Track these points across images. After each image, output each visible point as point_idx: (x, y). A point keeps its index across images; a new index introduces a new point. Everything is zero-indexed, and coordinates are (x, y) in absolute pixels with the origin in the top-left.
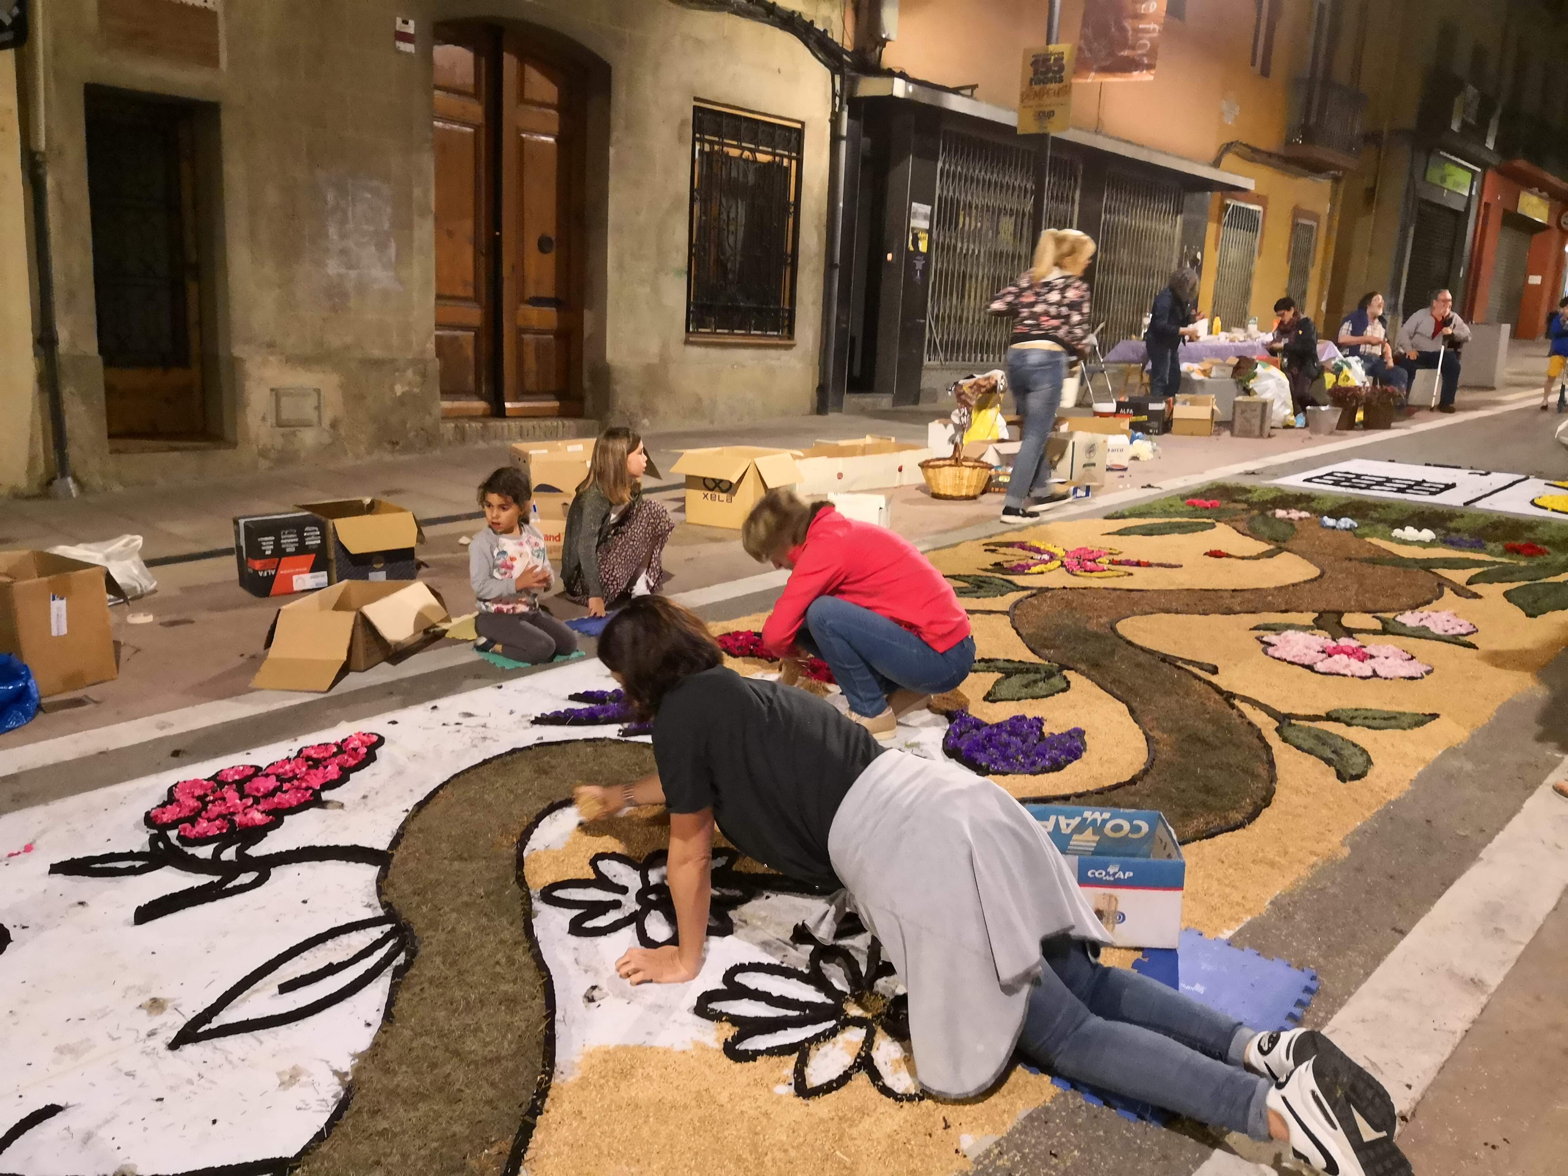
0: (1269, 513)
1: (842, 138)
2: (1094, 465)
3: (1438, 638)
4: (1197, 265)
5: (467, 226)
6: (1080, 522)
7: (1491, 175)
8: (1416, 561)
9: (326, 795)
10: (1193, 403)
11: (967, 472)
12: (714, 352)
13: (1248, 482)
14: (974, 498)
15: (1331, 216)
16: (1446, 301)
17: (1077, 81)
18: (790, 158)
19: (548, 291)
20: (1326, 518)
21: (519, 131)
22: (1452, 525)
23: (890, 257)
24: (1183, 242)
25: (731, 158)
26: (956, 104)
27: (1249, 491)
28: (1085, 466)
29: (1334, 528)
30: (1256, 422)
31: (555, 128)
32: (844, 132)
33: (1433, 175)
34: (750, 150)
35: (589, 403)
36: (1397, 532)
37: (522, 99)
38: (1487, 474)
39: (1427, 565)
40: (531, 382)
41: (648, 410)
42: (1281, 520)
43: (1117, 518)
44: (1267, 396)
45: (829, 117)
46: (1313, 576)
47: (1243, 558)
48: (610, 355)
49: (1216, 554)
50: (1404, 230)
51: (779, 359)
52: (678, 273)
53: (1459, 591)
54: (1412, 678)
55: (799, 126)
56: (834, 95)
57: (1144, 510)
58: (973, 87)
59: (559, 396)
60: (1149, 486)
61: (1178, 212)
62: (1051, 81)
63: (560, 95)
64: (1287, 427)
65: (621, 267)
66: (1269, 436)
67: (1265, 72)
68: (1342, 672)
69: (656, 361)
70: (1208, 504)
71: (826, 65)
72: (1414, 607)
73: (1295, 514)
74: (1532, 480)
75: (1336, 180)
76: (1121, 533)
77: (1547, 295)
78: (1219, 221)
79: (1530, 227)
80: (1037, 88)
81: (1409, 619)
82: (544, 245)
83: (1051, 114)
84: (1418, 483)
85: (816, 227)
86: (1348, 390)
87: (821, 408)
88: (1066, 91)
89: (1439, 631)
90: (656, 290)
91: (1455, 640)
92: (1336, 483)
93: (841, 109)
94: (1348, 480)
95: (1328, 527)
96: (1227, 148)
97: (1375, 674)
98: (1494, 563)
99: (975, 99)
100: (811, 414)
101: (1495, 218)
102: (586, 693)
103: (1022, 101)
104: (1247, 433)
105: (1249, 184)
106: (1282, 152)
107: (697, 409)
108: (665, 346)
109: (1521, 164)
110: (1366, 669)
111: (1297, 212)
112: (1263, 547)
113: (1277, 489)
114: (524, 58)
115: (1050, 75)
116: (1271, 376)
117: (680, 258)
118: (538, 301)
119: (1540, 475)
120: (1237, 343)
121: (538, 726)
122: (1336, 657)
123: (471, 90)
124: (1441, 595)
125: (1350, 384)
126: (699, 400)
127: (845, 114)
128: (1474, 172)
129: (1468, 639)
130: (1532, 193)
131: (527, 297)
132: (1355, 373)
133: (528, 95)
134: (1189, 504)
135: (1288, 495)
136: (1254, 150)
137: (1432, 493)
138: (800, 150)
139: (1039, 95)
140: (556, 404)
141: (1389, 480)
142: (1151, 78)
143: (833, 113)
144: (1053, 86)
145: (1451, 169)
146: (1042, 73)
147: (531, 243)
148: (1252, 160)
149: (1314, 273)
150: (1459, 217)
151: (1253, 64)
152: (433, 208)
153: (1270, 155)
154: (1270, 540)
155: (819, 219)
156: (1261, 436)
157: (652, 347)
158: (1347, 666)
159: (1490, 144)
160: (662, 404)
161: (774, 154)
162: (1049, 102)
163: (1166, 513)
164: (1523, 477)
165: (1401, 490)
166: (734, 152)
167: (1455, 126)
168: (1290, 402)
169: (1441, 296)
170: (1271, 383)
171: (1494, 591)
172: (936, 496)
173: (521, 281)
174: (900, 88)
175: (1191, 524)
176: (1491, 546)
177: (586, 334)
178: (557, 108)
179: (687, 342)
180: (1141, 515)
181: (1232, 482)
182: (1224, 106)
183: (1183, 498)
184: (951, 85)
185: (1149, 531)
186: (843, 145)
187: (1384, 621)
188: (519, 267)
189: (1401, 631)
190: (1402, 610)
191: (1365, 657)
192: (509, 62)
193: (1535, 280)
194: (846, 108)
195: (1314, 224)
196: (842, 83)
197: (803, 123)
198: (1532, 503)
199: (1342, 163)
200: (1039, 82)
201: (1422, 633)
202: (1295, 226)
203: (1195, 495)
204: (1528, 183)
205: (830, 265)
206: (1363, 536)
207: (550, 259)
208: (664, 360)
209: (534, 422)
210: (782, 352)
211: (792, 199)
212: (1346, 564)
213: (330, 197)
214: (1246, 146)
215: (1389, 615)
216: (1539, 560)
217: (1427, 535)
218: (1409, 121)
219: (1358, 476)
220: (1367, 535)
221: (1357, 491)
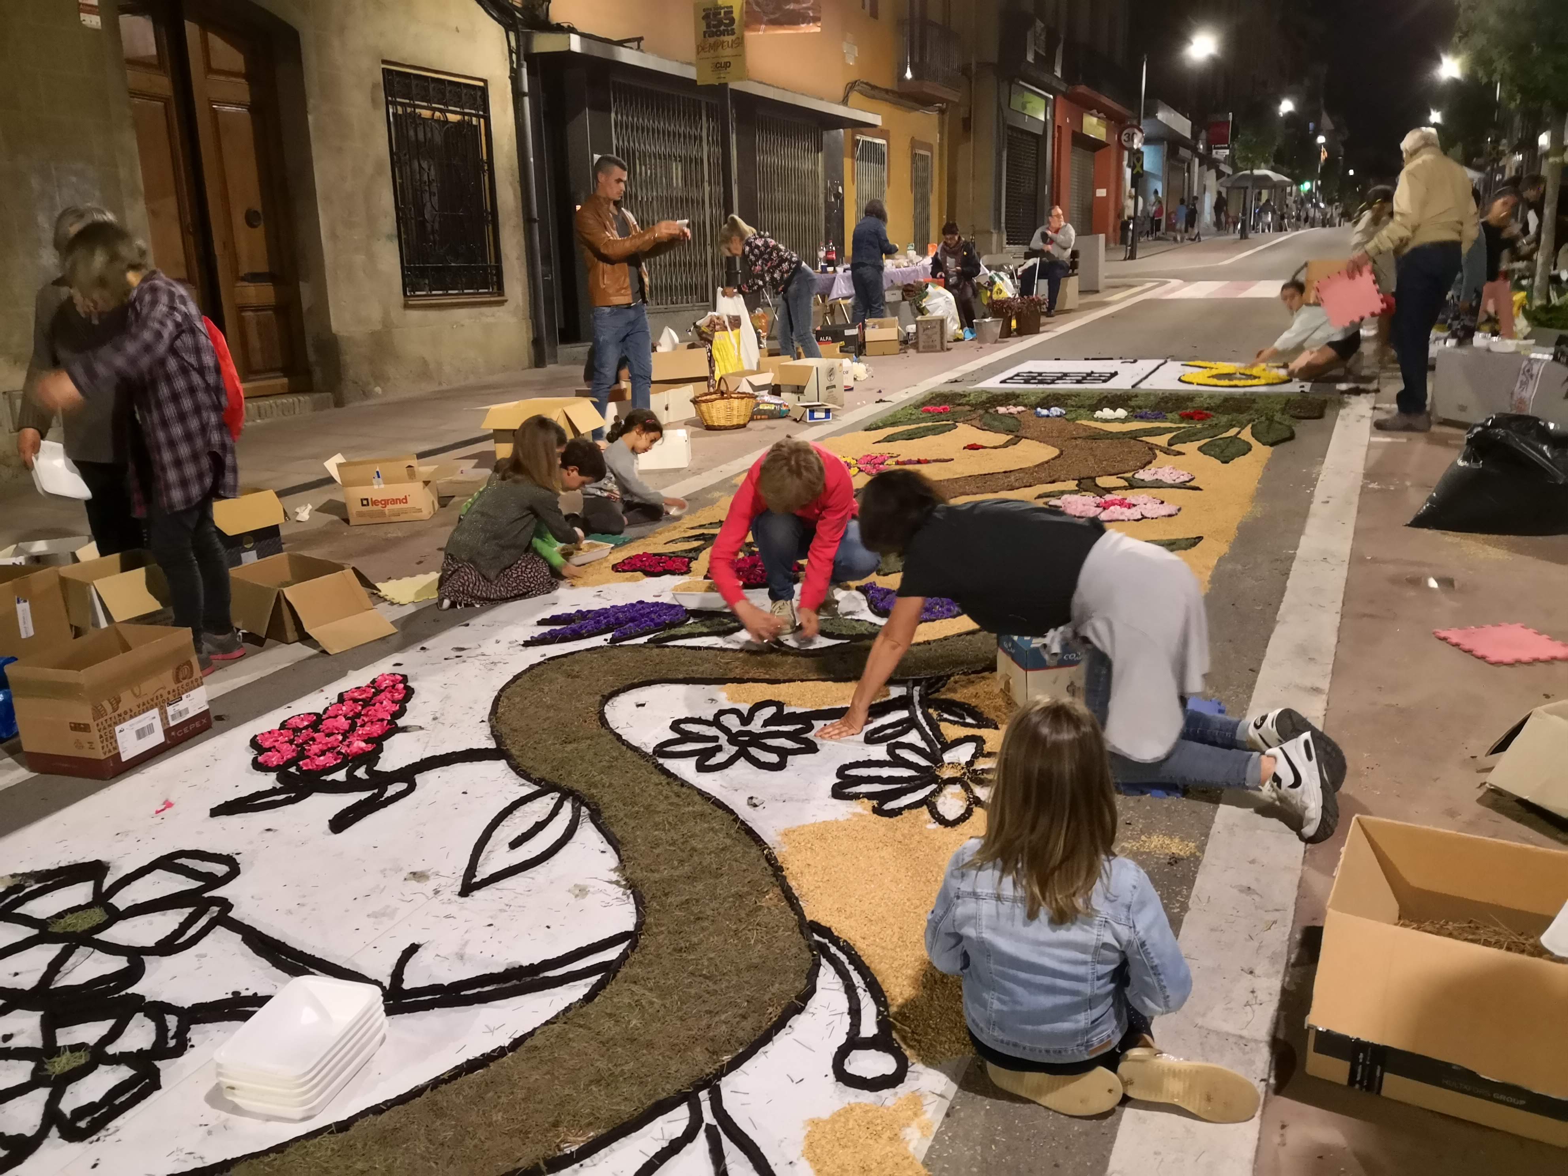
0: (992, 411)
1: (524, 94)
2: (834, 386)
3: (1172, 486)
4: (839, 197)
5: (170, 205)
6: (848, 436)
7: (1060, 99)
8: (1124, 434)
9: (400, 722)
10: (881, 326)
11: (736, 403)
12: (432, 314)
13: (958, 388)
14: (744, 426)
15: (941, 145)
16: (1058, 216)
17: (749, 35)
18: (478, 117)
19: (262, 267)
20: (1039, 409)
21: (211, 102)
22: (1132, 403)
23: (578, 207)
24: (827, 176)
25: (425, 120)
26: (627, 56)
27: (965, 396)
28: (828, 388)
29: (1048, 416)
30: (937, 337)
31: (247, 98)
32: (526, 88)
33: (1016, 104)
34: (440, 110)
35: (318, 375)
36: (1098, 414)
37: (209, 69)
38: (1135, 361)
39: (1134, 435)
40: (257, 359)
41: (380, 378)
42: (1004, 415)
43: (875, 429)
44: (938, 313)
45: (508, 73)
46: (1053, 456)
47: (995, 448)
48: (336, 326)
49: (973, 447)
50: (999, 155)
51: (493, 316)
52: (389, 237)
53: (1167, 452)
54: (1170, 516)
55: (481, 84)
56: (511, 52)
57: (892, 420)
58: (639, 40)
59: (287, 371)
60: (881, 401)
61: (819, 149)
62: (723, 33)
63: (247, 62)
64: (957, 340)
65: (334, 236)
66: (948, 350)
67: (874, 14)
68: (1121, 518)
69: (379, 327)
70: (941, 408)
71: (500, 22)
72: (1143, 467)
73: (1013, 410)
74: (1170, 364)
75: (942, 112)
76: (889, 439)
77: (1112, 205)
78: (853, 157)
79: (1095, 145)
80: (712, 40)
81: (1141, 475)
82: (251, 219)
83: (727, 65)
84: (1089, 375)
85: (511, 184)
86: (1002, 302)
87: (539, 361)
88: (740, 42)
89: (1170, 481)
90: (371, 257)
91: (1183, 486)
92: (1027, 382)
93: (520, 66)
94: (1034, 378)
95: (1043, 416)
96: (851, 87)
97: (1144, 517)
98: (1179, 428)
99: (642, 51)
100: (530, 368)
101: (1067, 139)
102: (553, 617)
103: (698, 53)
104: (930, 349)
105: (876, 119)
106: (896, 89)
107: (425, 372)
108: (386, 313)
109: (1082, 89)
110: (1135, 513)
111: (914, 144)
112: (1004, 438)
113: (983, 391)
114: (207, 25)
115: (722, 28)
116: (940, 295)
117: (388, 223)
118: (254, 277)
119: (1174, 358)
120: (903, 269)
121: (530, 648)
122: (1112, 508)
123: (155, 62)
124: (1155, 456)
125: (1002, 297)
126: (425, 363)
127: (524, 71)
128: (1046, 98)
129: (1192, 484)
130: (1092, 115)
131: (242, 274)
132: (1006, 285)
133: (214, 65)
134: (924, 411)
135: (997, 396)
136: (874, 87)
137: (1104, 381)
138: (486, 109)
139: (715, 46)
140: (285, 380)
141: (1065, 375)
142: (818, 30)
143: (512, 69)
144: (728, 39)
145: (1028, 95)
146: (714, 26)
147: (239, 219)
148: (873, 97)
149: (934, 198)
150: (1039, 140)
151: (863, 7)
152: (142, 187)
153: (887, 91)
154: (1009, 431)
155: (513, 175)
156: (942, 349)
157: (374, 313)
158: (1122, 513)
159: (1058, 73)
160: (391, 371)
161: (464, 114)
162: (726, 53)
163: (910, 421)
164: (1162, 361)
165: (1078, 382)
166: (426, 113)
167: (1030, 58)
168: (957, 317)
169: (1054, 213)
170: (940, 301)
171: (1191, 448)
172: (710, 428)
173: (235, 257)
174: (575, 44)
175: (937, 427)
176: (1169, 416)
177: (305, 305)
178: (247, 76)
179: (406, 306)
180: (893, 424)
181: (947, 389)
182: (845, 48)
183: (917, 407)
184: (615, 39)
185: (910, 436)
186: (526, 100)
187: (1126, 479)
188: (230, 244)
189: (1143, 485)
190: (1136, 470)
191: (1130, 506)
192: (191, 30)
193: (1101, 193)
194: (525, 64)
195: (929, 154)
196: (517, 40)
197: (485, 81)
198: (1180, 380)
199: (945, 96)
200: (712, 35)
201: (1158, 484)
202: (914, 156)
203: (923, 404)
204: (1089, 106)
205: (528, 220)
206: (1074, 420)
207: (259, 232)
208: (387, 324)
209: (271, 401)
210: (495, 309)
211: (485, 157)
212: (1074, 442)
213: (35, 183)
214: (867, 84)
215: (1129, 475)
216: (1208, 422)
217: (1121, 413)
218: (992, 54)
219: (1040, 374)
220: (1077, 419)
221: (1046, 386)
